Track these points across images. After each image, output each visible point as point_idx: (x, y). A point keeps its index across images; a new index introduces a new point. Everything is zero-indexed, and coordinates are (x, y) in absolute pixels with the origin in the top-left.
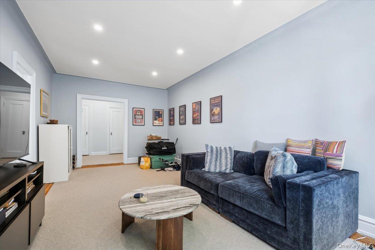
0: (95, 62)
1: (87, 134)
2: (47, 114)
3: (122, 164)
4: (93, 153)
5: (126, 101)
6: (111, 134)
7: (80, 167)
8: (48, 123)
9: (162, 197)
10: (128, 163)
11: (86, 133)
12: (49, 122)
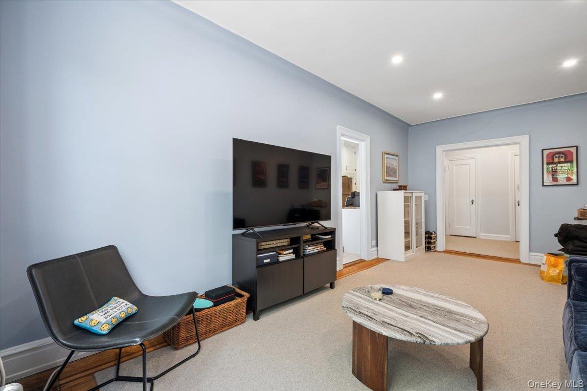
0: (438, 96)
1: (473, 203)
2: (396, 179)
3: (518, 261)
4: (483, 235)
5: (525, 139)
6: (519, 205)
7: (442, 250)
8: (394, 190)
9: (411, 306)
10: (531, 262)
11: (471, 203)
12: (398, 188)
